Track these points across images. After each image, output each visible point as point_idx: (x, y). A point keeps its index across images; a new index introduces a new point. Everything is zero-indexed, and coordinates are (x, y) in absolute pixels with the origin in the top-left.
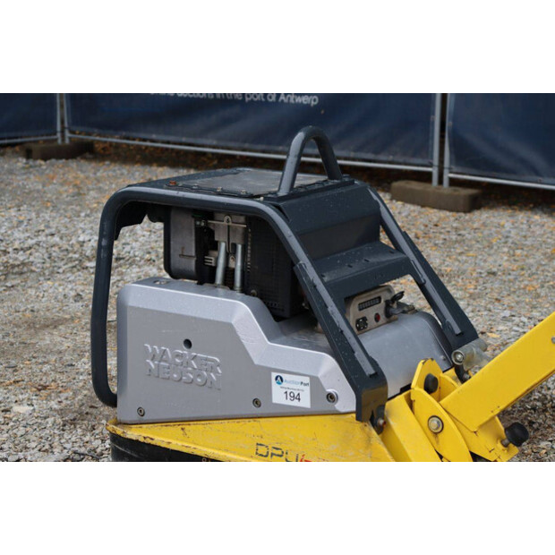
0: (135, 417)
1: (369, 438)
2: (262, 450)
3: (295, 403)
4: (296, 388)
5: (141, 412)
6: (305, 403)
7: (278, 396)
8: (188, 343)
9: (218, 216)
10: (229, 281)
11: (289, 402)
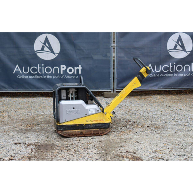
0: (64, 121)
1: (104, 115)
2: (87, 121)
3: (93, 113)
4: (92, 111)
5: (66, 120)
6: (94, 112)
7: (90, 112)
8: (74, 108)
9: (70, 90)
10: (72, 99)
11: (91, 113)
